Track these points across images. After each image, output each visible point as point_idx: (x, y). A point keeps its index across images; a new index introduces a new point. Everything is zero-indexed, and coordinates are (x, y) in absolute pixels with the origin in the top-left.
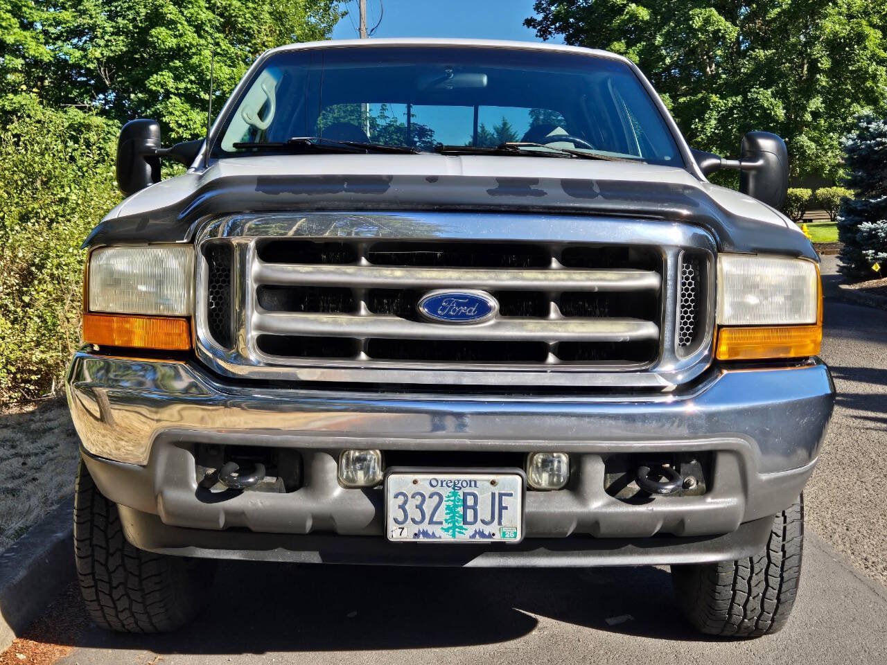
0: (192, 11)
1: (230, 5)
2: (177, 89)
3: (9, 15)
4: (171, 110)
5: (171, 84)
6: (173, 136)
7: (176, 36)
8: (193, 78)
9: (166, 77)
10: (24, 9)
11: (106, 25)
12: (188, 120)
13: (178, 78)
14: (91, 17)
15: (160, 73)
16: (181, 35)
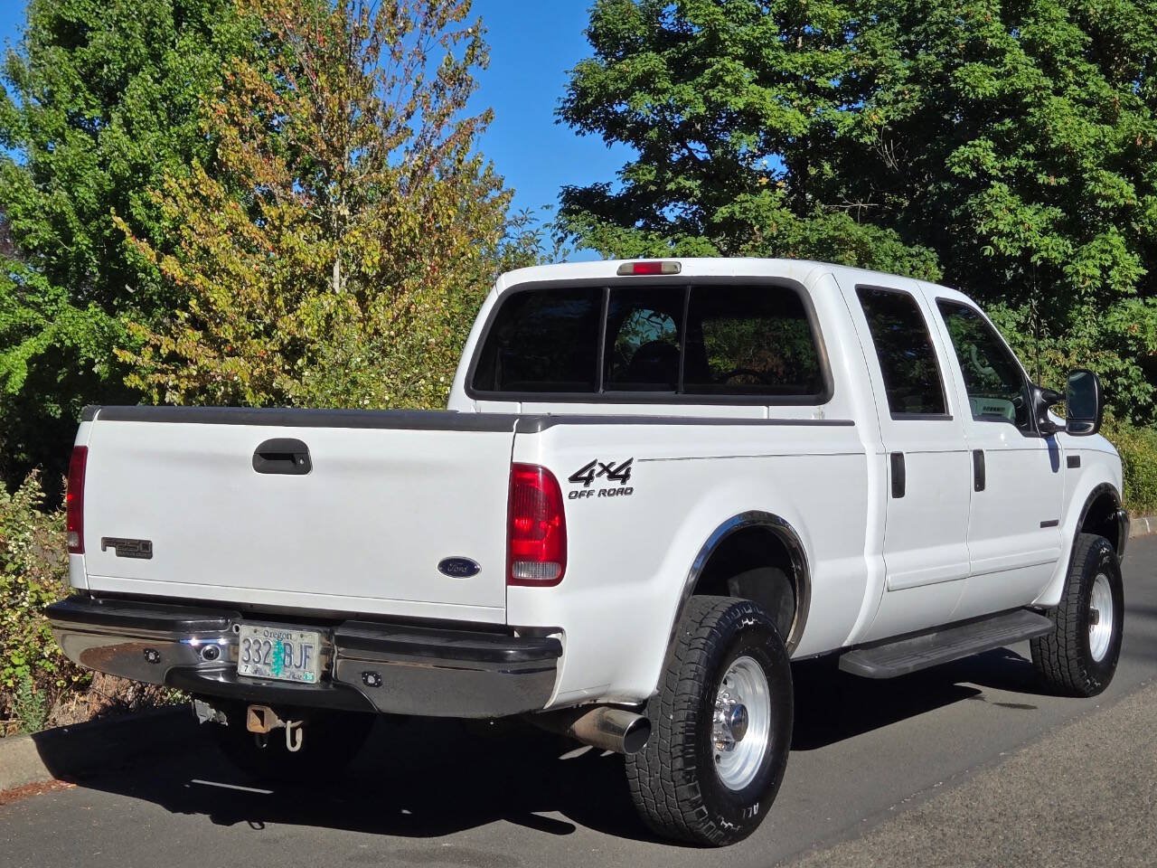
0: (1032, 28)
1: (1112, 11)
2: (1003, 169)
3: (739, 64)
4: (989, 208)
5: (990, 161)
6: (987, 253)
7: (998, 76)
8: (1031, 148)
9: (982, 150)
10: (765, 51)
11: (899, 65)
12: (1015, 224)
13: (1003, 149)
14: (874, 55)
15: (970, 143)
16: (1009, 74)
